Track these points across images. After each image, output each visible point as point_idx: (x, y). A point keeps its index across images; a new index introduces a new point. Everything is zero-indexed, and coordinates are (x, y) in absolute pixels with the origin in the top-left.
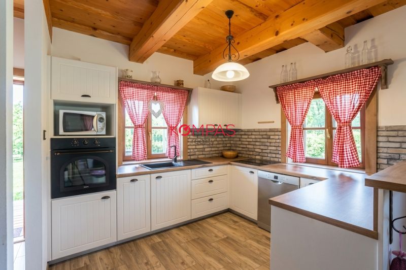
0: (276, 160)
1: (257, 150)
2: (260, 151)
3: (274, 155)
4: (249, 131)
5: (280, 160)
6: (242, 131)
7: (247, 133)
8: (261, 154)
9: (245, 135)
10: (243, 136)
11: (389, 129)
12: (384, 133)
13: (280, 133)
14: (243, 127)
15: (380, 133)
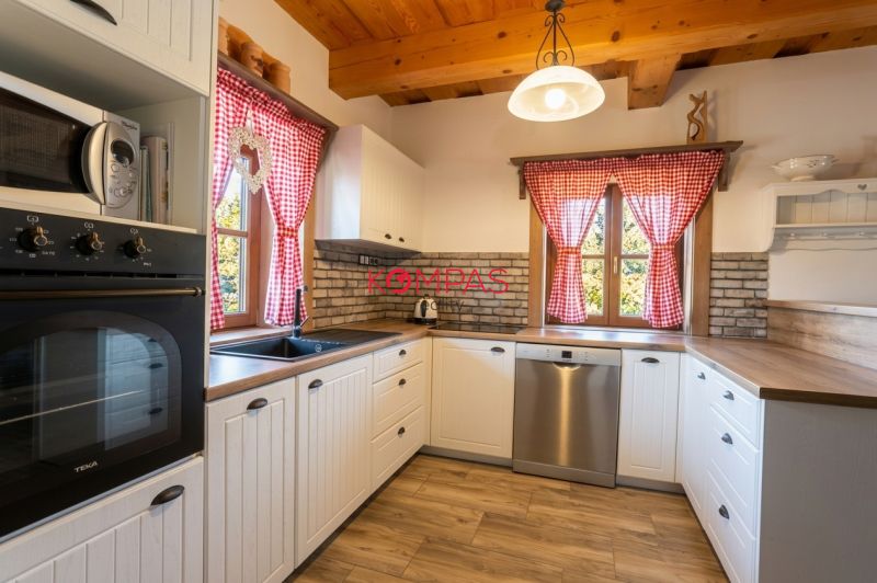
0: (516, 321)
1: (466, 302)
2: (473, 303)
3: (510, 312)
4: (441, 257)
5: (525, 321)
6: (423, 257)
7: (435, 262)
8: (475, 310)
9: (431, 266)
10: (426, 270)
11: (727, 258)
12: (723, 265)
13: (526, 264)
14: (425, 249)
15: (716, 265)
